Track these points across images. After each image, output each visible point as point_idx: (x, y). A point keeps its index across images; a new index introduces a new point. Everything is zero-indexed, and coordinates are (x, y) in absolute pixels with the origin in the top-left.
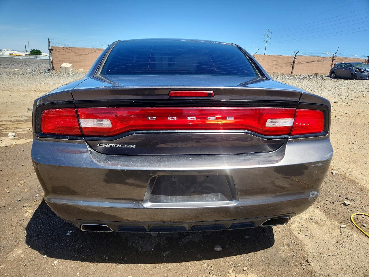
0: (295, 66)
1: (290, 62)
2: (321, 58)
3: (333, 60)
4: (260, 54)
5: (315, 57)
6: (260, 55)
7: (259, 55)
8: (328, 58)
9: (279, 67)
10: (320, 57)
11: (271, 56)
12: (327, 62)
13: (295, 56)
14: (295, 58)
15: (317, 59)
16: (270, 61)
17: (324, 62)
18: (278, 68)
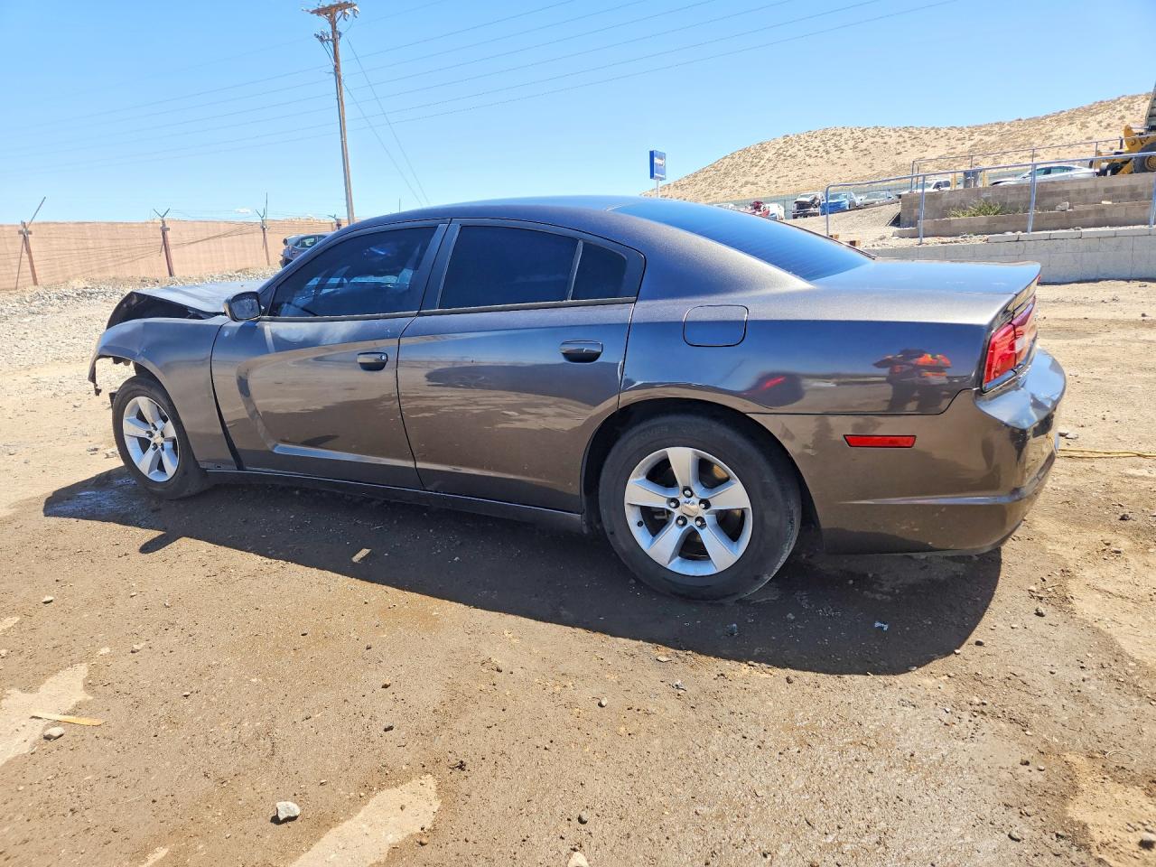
0: (174, 253)
1: (154, 240)
2: (233, 227)
3: (264, 229)
4: (46, 221)
5: (218, 223)
6: (48, 223)
7: (44, 223)
8: (251, 224)
9: (127, 260)
10: (230, 223)
11: (87, 225)
12: (251, 236)
13: (163, 222)
14: (164, 231)
15: (223, 228)
16: (91, 242)
17: (246, 236)
18: (124, 261)
